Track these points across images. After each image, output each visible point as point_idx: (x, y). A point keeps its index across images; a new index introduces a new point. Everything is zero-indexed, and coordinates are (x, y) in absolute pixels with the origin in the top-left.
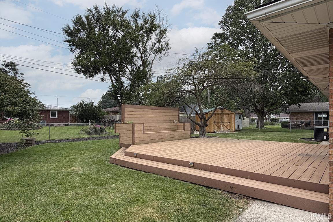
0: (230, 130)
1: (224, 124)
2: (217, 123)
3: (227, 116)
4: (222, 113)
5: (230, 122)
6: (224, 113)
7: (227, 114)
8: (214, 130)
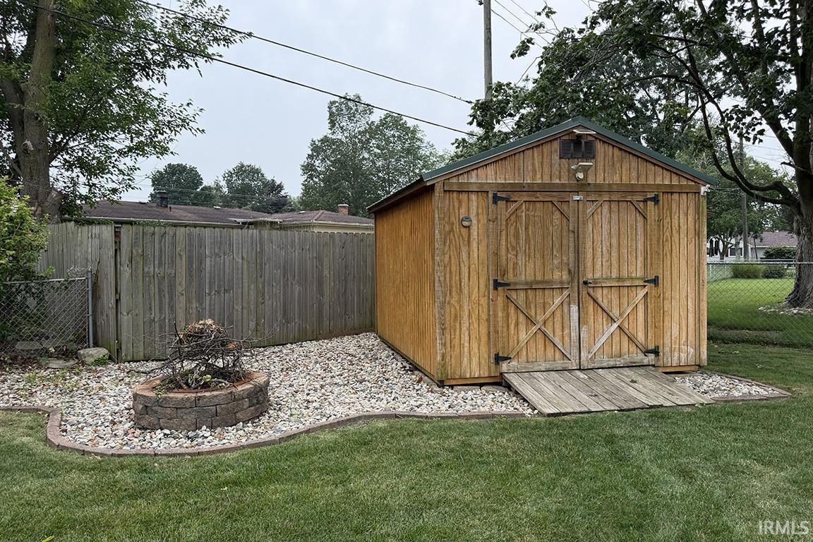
0: (656, 352)
1: (599, 294)
2: (531, 287)
3: (631, 216)
4: (582, 187)
5: (655, 281)
6: (599, 190)
7: (625, 196)
8: (499, 359)
